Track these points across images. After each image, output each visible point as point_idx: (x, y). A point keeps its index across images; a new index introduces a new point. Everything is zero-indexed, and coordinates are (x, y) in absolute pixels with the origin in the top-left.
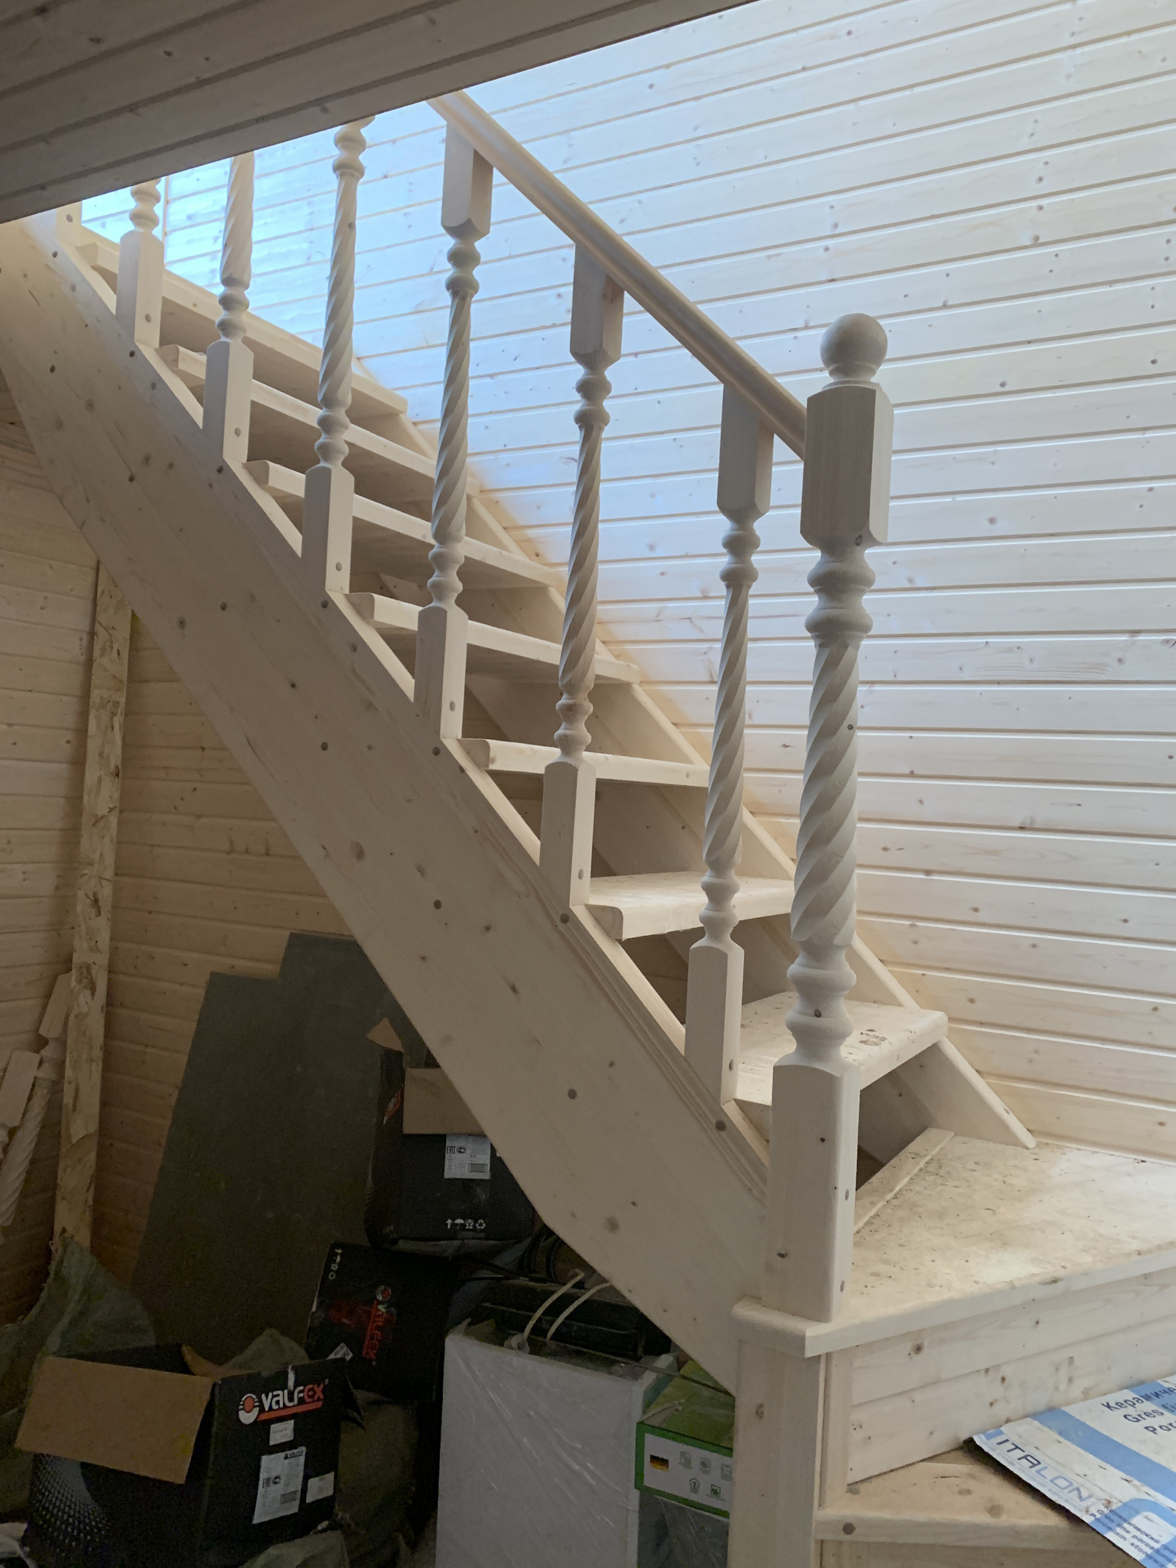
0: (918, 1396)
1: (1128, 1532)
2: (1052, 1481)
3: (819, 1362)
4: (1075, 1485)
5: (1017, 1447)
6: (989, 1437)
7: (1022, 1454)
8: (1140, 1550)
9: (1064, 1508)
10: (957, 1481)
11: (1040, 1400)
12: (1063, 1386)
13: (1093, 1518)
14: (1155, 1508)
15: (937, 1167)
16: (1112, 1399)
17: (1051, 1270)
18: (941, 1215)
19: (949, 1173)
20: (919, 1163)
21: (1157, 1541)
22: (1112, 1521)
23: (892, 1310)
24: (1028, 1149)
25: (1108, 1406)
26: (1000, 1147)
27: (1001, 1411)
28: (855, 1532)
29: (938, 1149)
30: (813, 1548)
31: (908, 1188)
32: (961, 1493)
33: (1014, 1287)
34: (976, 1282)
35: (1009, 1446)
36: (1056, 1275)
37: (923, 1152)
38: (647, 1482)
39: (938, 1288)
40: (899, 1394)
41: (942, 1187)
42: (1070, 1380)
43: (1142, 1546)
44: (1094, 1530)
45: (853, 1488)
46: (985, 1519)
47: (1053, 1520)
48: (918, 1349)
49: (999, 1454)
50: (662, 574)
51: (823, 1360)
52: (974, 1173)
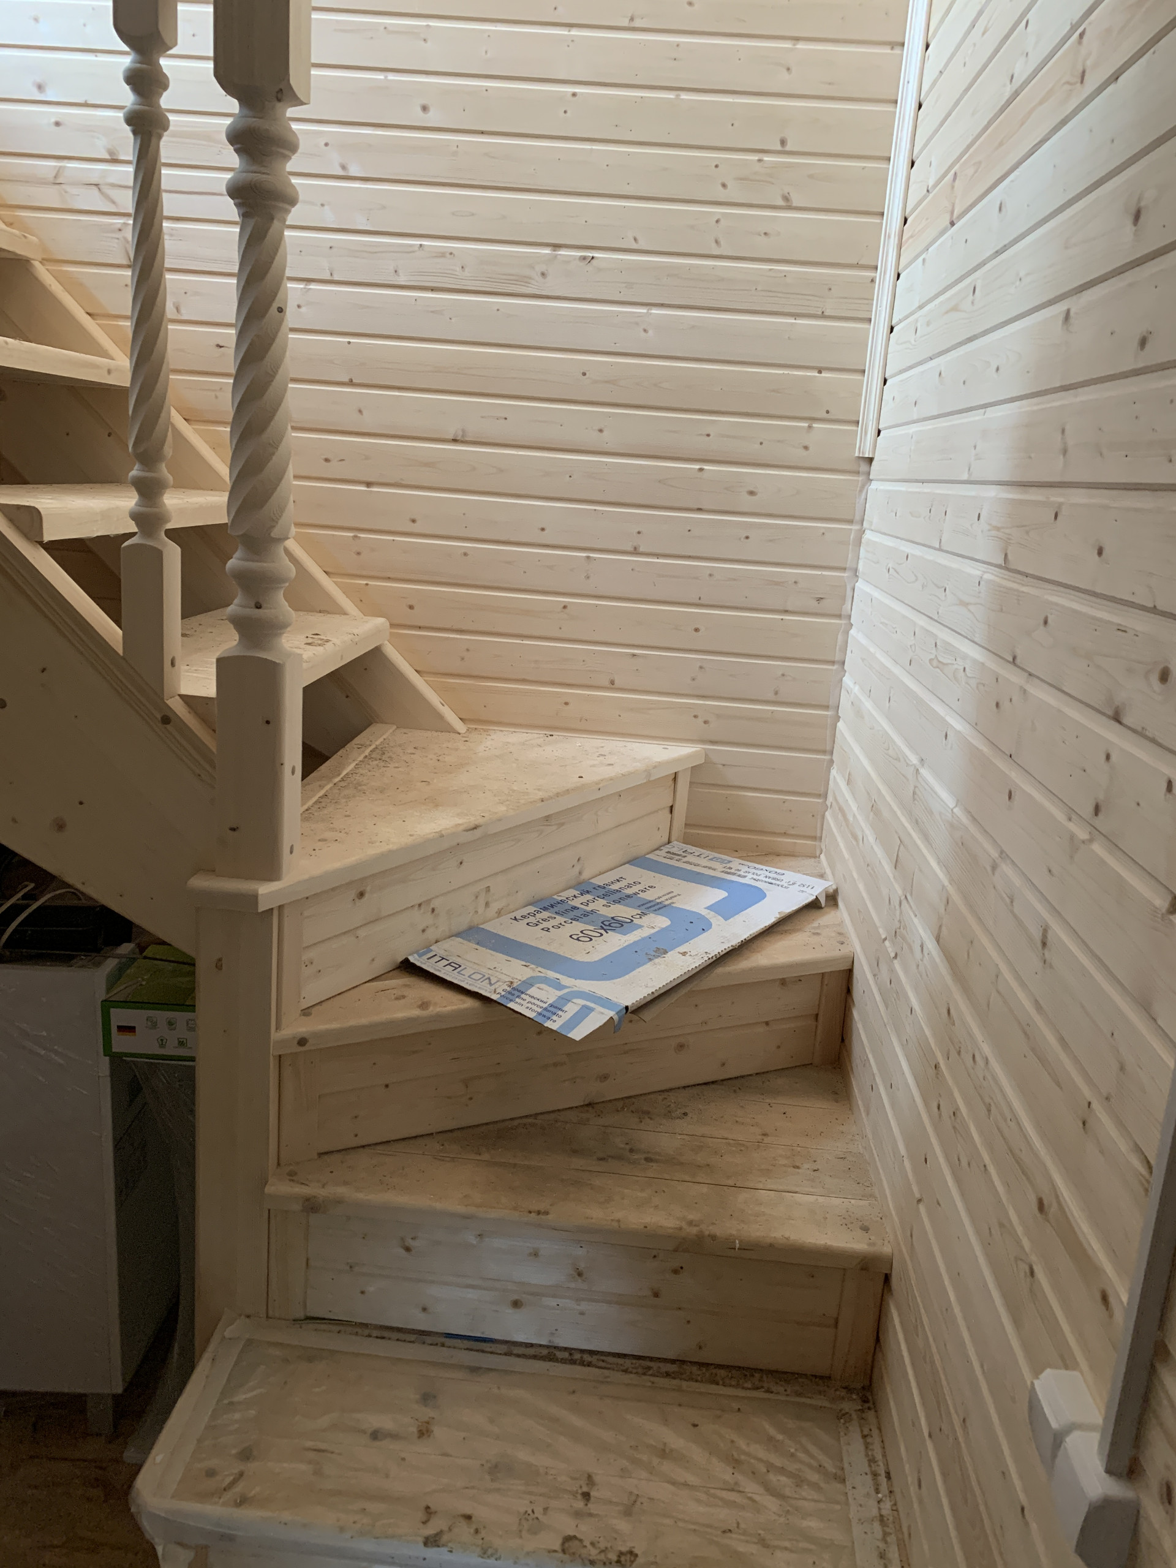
0: (362, 933)
1: (524, 1000)
2: (469, 977)
3: (272, 915)
4: (487, 976)
5: (443, 959)
6: (420, 956)
7: (447, 962)
8: (533, 1010)
9: (477, 993)
10: (395, 991)
11: (462, 922)
12: (481, 910)
13: (499, 996)
14: (546, 980)
15: (381, 754)
16: (518, 914)
17: (472, 820)
18: (382, 791)
19: (390, 757)
20: (363, 752)
21: (545, 1003)
22: (513, 995)
23: (337, 865)
24: (459, 734)
25: (515, 919)
26: (435, 734)
27: (431, 934)
28: (308, 1044)
29: (381, 740)
30: (273, 1064)
31: (352, 773)
32: (397, 999)
33: (442, 836)
34: (411, 835)
35: (437, 959)
36: (476, 823)
37: (368, 743)
38: (115, 1049)
39: (378, 844)
40: (345, 933)
41: (385, 769)
42: (487, 904)
43: (534, 1008)
44: (499, 1003)
45: (306, 1012)
46: (416, 1012)
47: (469, 1003)
48: (361, 895)
49: (428, 966)
50: (57, 124)
51: (276, 913)
52: (412, 756)
